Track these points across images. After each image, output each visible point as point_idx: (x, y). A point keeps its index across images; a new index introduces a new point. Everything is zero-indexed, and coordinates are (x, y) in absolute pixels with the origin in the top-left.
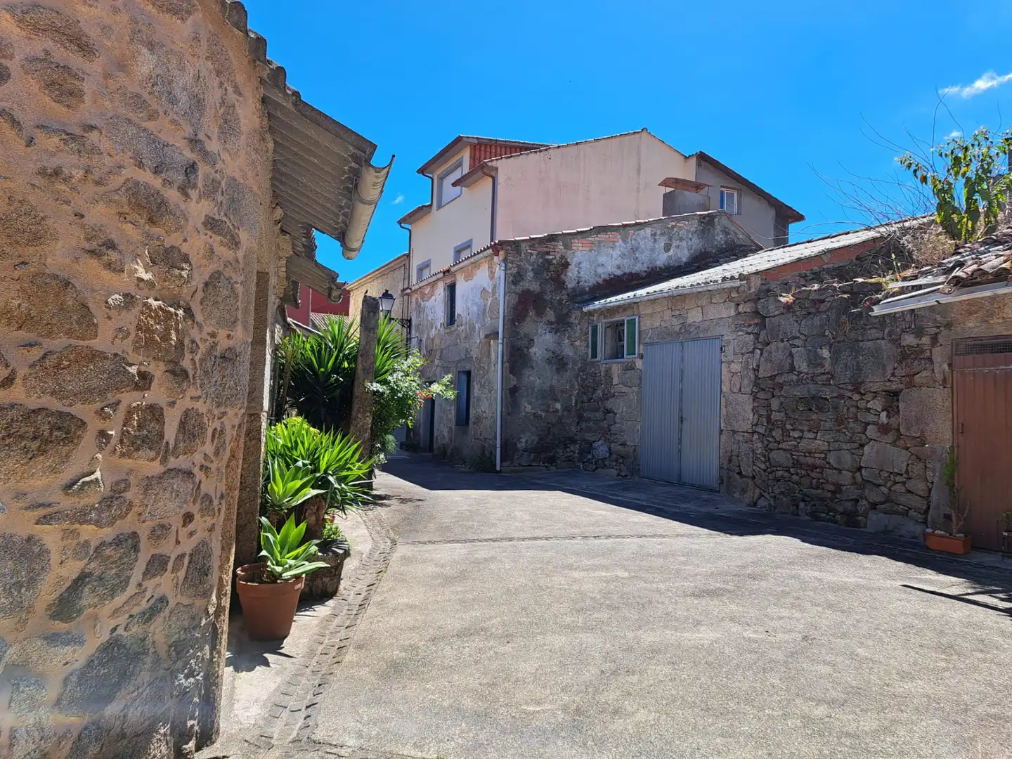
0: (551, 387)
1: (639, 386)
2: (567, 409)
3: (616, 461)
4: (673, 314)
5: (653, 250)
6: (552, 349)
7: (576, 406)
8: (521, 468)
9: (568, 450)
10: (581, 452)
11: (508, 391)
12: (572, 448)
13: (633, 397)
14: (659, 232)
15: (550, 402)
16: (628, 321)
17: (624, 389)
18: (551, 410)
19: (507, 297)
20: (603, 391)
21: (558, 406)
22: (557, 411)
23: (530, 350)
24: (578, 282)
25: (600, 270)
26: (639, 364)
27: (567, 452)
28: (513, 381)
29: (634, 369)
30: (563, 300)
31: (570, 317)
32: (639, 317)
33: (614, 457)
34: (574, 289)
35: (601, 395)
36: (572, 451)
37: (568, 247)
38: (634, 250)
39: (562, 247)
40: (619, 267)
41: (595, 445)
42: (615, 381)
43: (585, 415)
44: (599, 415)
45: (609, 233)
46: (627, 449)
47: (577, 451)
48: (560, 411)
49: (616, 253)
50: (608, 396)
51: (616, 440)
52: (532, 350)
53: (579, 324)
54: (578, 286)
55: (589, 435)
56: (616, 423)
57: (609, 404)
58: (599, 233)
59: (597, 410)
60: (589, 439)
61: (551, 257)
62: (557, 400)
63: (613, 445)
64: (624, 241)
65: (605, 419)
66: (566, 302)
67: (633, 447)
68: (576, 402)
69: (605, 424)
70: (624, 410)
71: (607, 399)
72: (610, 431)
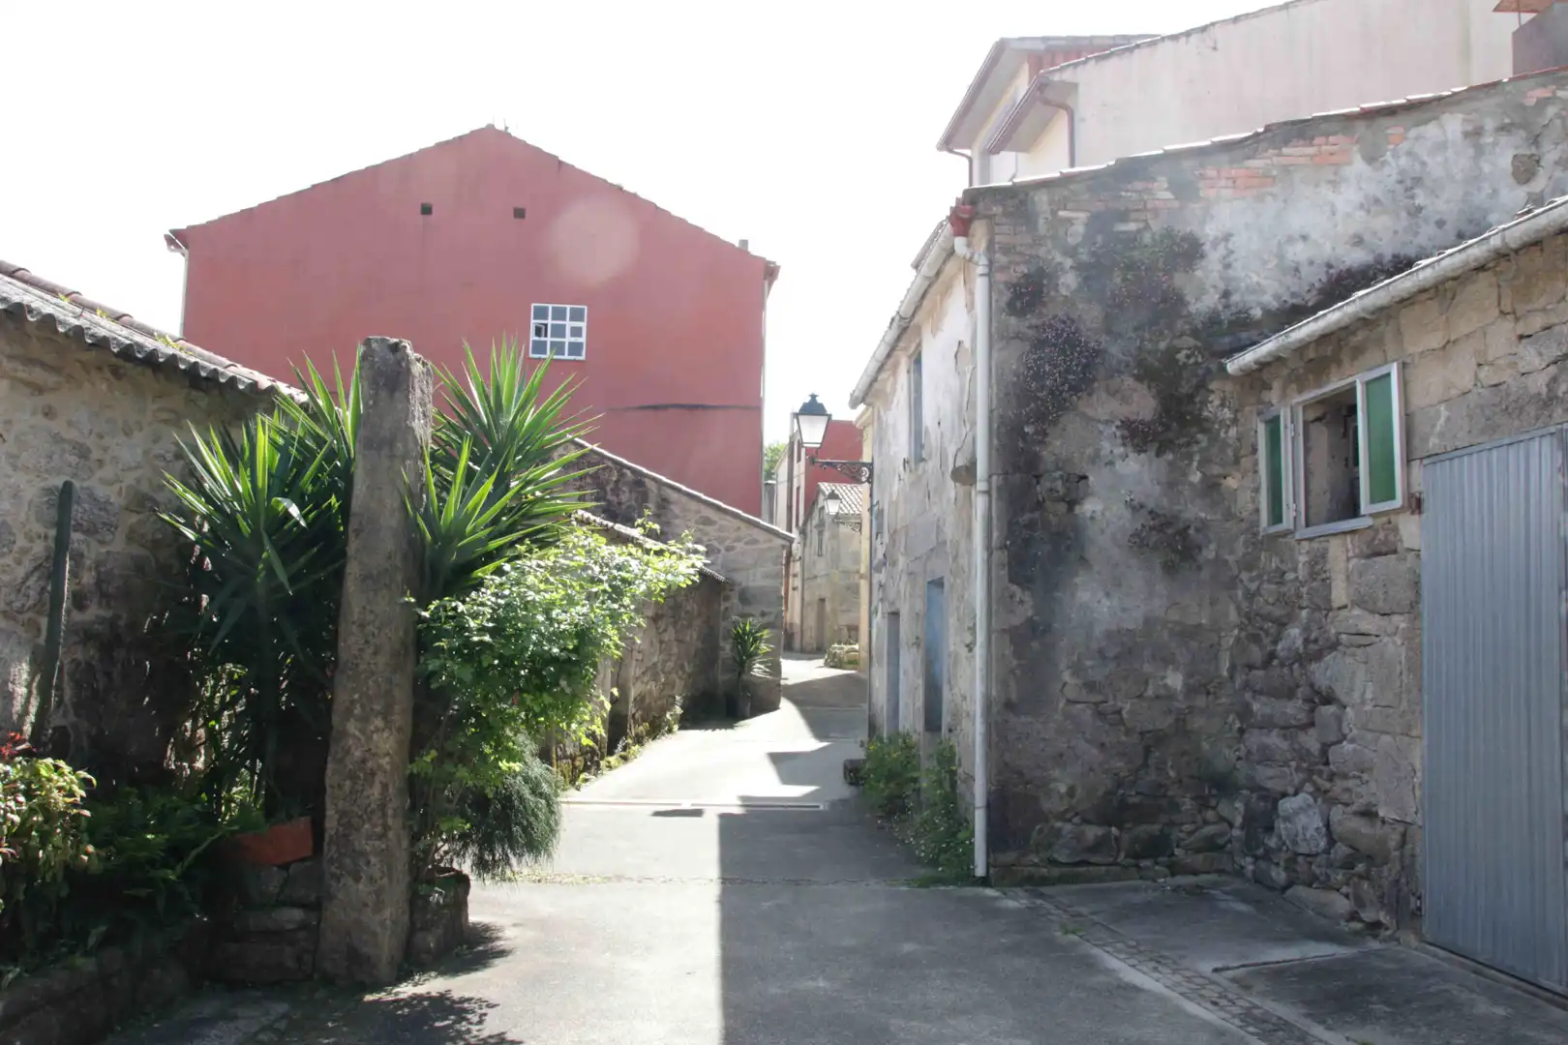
0: (1149, 622)
1: (1413, 608)
2: (1201, 686)
3: (1348, 864)
4: (1521, 329)
5: (1475, 179)
6: (1151, 504)
7: (1232, 677)
8: (1056, 872)
9: (1210, 815)
10: (1249, 819)
11: (1007, 638)
12: (1224, 809)
13: (1394, 648)
14: (1490, 124)
15: (1147, 668)
16: (1368, 384)
17: (1369, 623)
18: (1150, 692)
19: (995, 354)
20: (1306, 629)
21: (1175, 680)
22: (1170, 695)
23: (1077, 509)
24: (1226, 294)
25: (1298, 252)
26: (1410, 530)
27: (1206, 823)
28: (1026, 610)
29: (1395, 552)
30: (1179, 351)
31: (1204, 403)
32: (1404, 366)
33: (1341, 850)
34: (1213, 320)
35: (1299, 643)
36: (1222, 819)
37: (1184, 190)
38: (1411, 183)
39: (1168, 195)
40: (1358, 241)
41: (1287, 805)
42: (1340, 594)
43: (1256, 707)
44: (1294, 709)
45: (1317, 140)
46: (1379, 830)
47: (1239, 820)
48: (1180, 697)
49: (1347, 198)
50: (1318, 649)
51: (1345, 797)
52: (1089, 507)
53: (1235, 421)
54: (1227, 306)
55: (1270, 772)
56: (1345, 737)
57: (1322, 673)
58: (1286, 143)
59: (1290, 694)
60: (1269, 785)
61: (1132, 227)
62: (1168, 661)
63: (1337, 813)
64: (1371, 159)
65: (1312, 724)
66: (1188, 357)
67: (1401, 828)
68: (1233, 668)
69: (1311, 741)
70: (1369, 695)
71: (1318, 656)
72: (1327, 763)
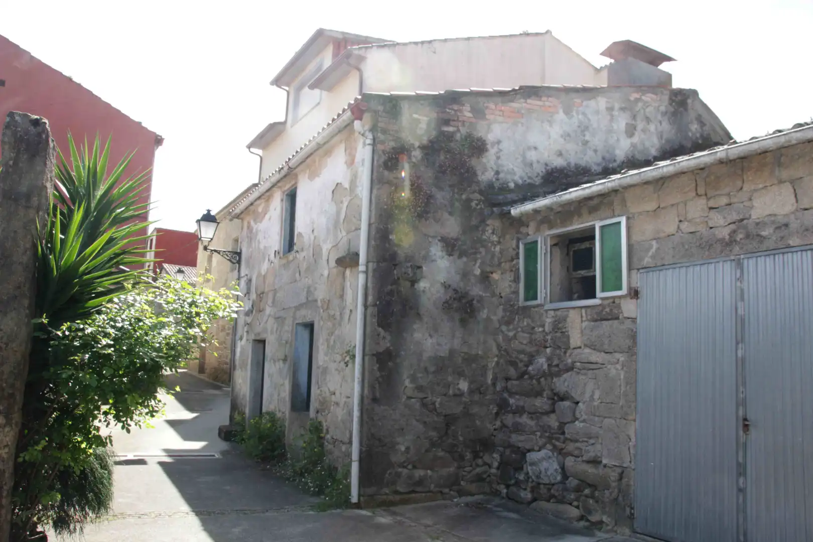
0: (452, 352)
1: (631, 351)
2: (477, 389)
3: (578, 490)
4: (712, 203)
5: (610, 131)
6: (454, 286)
7: (494, 384)
8: (398, 498)
9: (480, 461)
10: (503, 465)
11: (375, 359)
12: (487, 458)
13: (615, 371)
14: (617, 106)
15: (450, 379)
16: (602, 228)
17: (596, 357)
18: (451, 392)
19: (375, 191)
20: (549, 359)
21: (464, 386)
22: (459, 395)
23: (416, 286)
24: (497, 173)
25: (532, 156)
26: (629, 308)
27: (478, 466)
28: (386, 344)
29: (617, 318)
30: (472, 200)
31: (484, 231)
32: (628, 219)
33: (572, 482)
34: (491, 185)
35: (545, 367)
36: (485, 464)
37: (479, 113)
38: (584, 128)
39: (470, 115)
40: (560, 154)
41: (532, 456)
42: (575, 339)
43: (512, 401)
44: (541, 403)
45: (544, 99)
46: (601, 471)
47: (496, 464)
48: (466, 395)
49: (556, 131)
50: (557, 370)
51: (576, 452)
52: (422, 285)
53: (499, 242)
54: (497, 179)
55: (522, 438)
56: (577, 419)
57: (562, 384)
58: (529, 97)
59: (539, 394)
60: (520, 445)
61: (451, 129)
62: (461, 374)
63: (569, 462)
64: (567, 112)
65: (553, 411)
66: (477, 205)
67: (619, 470)
68: (495, 379)
69: (553, 421)
70: (596, 396)
71: (558, 374)
72: (563, 433)
